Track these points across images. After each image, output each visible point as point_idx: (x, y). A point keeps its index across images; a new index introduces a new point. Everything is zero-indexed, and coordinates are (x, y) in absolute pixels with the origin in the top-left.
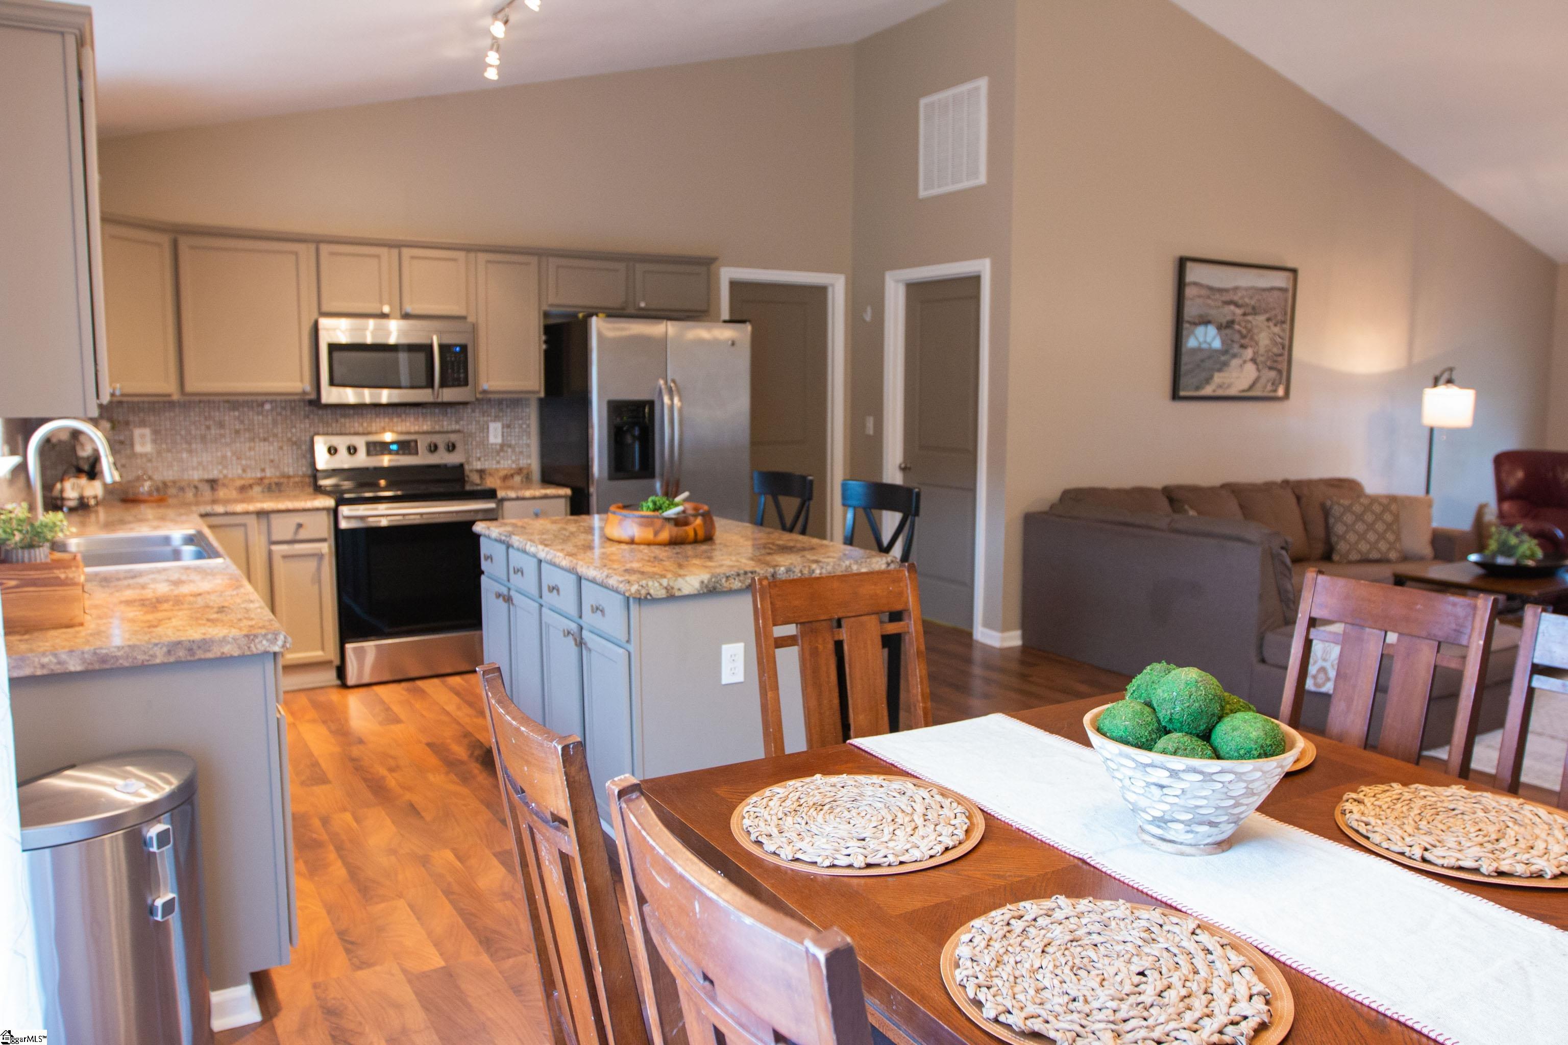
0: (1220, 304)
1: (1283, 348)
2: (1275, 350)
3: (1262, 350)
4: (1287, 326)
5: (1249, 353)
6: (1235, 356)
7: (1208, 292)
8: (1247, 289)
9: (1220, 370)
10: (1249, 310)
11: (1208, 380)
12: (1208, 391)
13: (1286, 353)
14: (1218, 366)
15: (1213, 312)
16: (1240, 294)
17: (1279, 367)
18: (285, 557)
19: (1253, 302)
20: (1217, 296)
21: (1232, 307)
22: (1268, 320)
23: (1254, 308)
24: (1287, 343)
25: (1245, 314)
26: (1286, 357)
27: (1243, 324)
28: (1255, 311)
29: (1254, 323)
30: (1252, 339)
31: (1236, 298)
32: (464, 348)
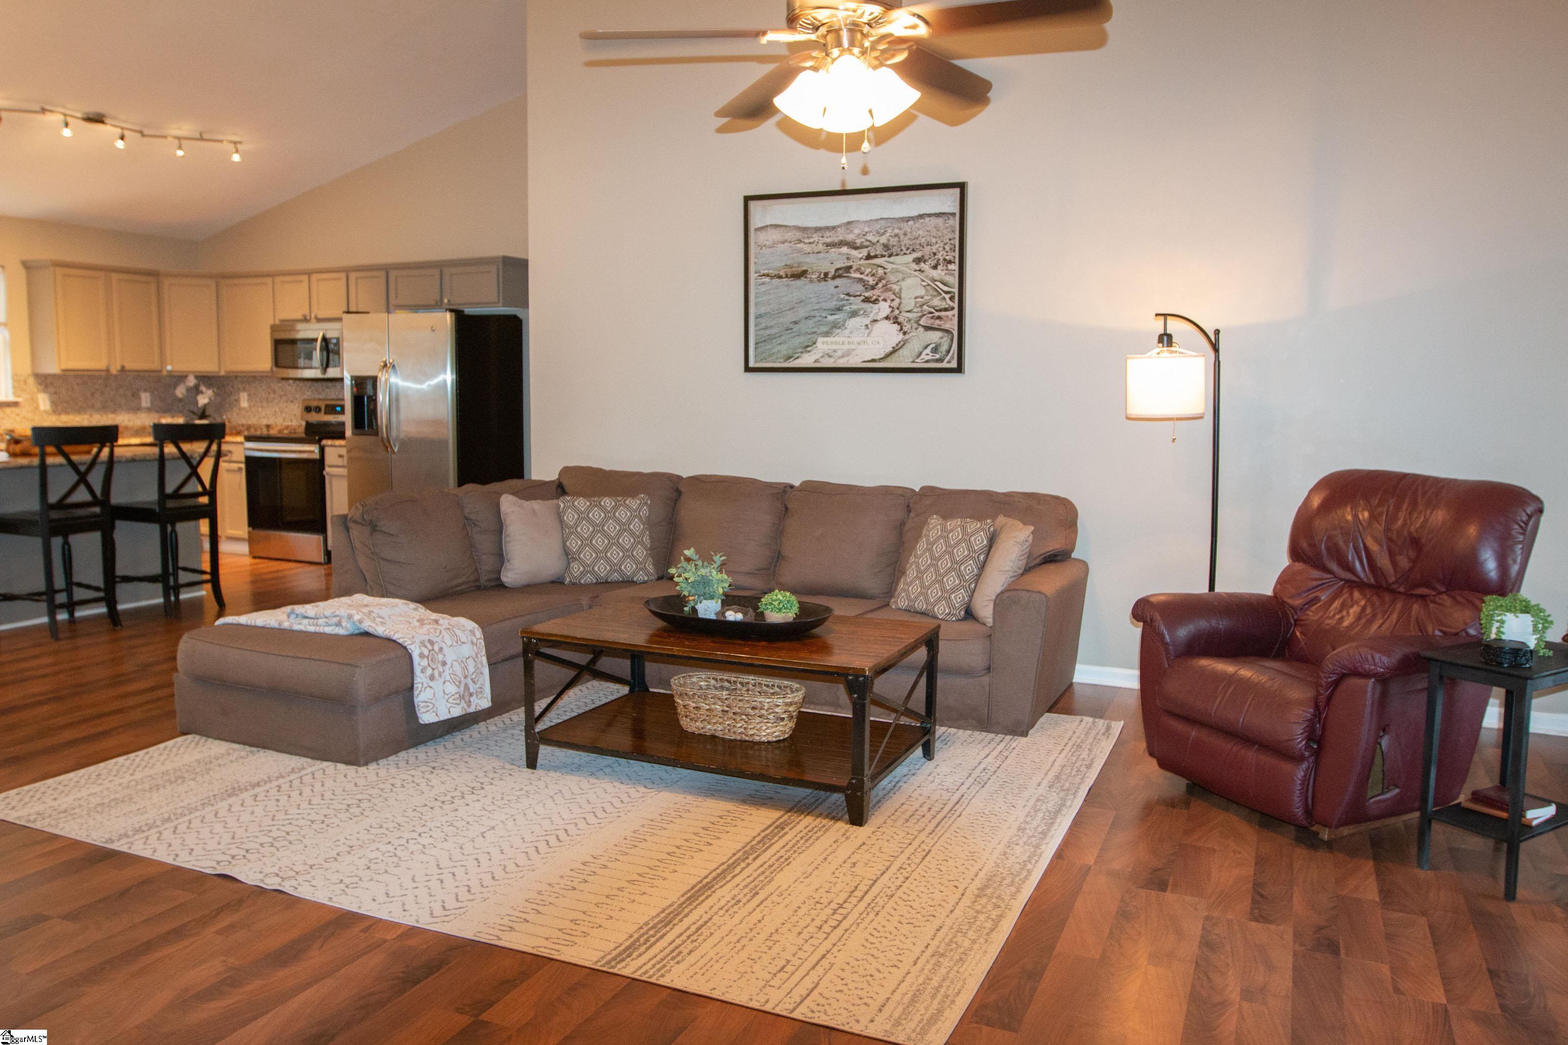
0: (821, 247)
1: (952, 299)
2: (936, 302)
3: (908, 302)
4: (954, 267)
5: (884, 309)
6: (854, 314)
7: (799, 235)
8: (869, 222)
9: (827, 334)
10: (879, 250)
11: (807, 348)
12: (807, 360)
13: (956, 305)
14: (824, 329)
15: (811, 259)
16: (857, 231)
17: (947, 326)
18: (228, 471)
19: (883, 240)
20: (816, 237)
21: (845, 250)
22: (918, 261)
23: (886, 247)
24: (956, 290)
25: (869, 257)
26: (956, 312)
27: (868, 270)
28: (889, 251)
29: (889, 267)
30: (886, 288)
31: (850, 237)
32: (338, 339)
